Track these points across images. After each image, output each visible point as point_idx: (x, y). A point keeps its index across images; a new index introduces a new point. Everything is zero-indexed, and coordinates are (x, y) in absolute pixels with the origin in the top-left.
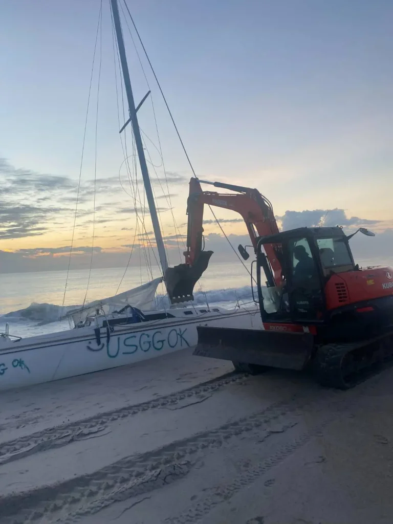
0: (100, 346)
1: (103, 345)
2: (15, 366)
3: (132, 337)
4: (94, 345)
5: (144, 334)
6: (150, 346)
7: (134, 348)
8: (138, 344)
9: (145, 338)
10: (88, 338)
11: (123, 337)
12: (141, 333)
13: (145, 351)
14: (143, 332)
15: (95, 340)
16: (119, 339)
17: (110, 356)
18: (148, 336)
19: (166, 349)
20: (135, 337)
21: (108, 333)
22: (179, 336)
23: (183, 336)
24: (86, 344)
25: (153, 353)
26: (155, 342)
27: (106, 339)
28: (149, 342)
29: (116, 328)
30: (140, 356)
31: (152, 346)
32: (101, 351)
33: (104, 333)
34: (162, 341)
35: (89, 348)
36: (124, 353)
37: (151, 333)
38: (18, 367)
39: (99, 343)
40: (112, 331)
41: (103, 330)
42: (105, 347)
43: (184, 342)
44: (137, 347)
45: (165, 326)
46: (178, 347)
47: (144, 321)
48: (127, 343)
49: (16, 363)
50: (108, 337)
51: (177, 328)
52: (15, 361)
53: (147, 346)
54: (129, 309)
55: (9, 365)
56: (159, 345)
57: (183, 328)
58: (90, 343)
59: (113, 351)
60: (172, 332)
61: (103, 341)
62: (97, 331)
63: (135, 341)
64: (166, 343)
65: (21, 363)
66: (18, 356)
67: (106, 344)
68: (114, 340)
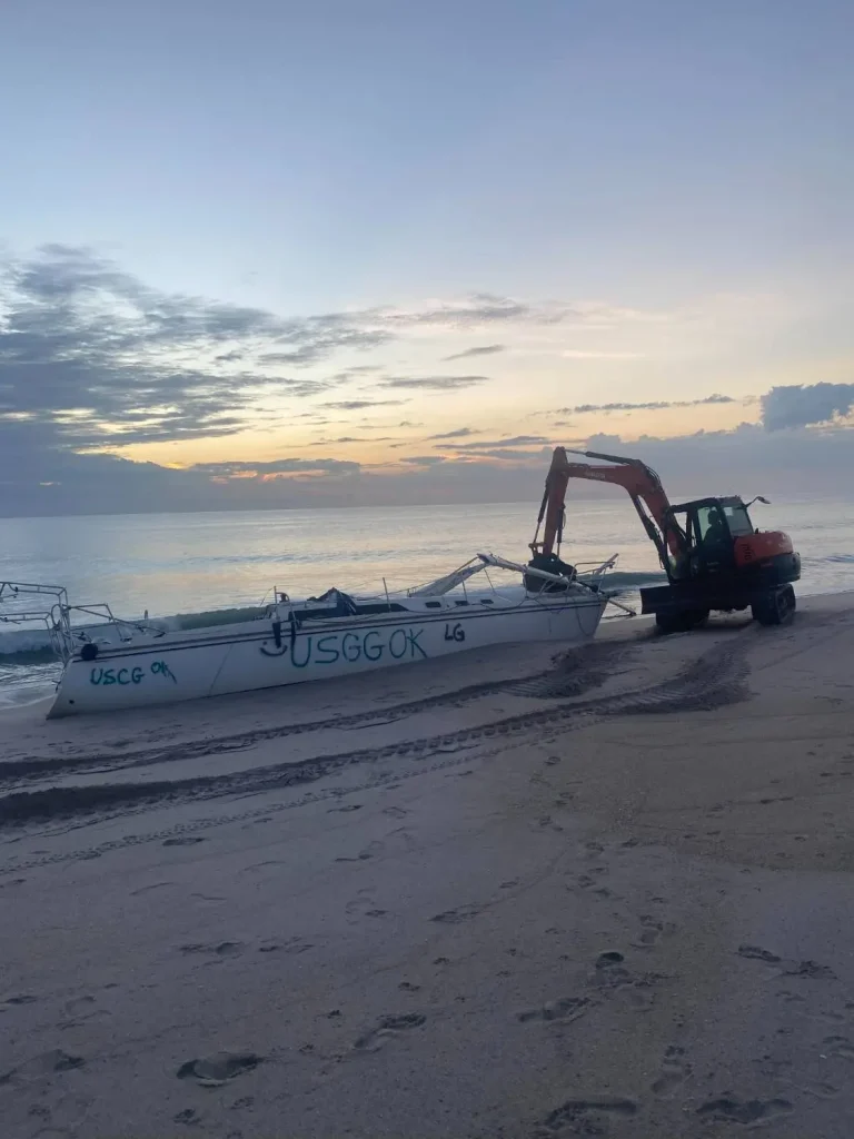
0: (281, 650)
1: (286, 647)
2: (154, 672)
3: (330, 638)
4: (271, 647)
5: (349, 634)
6: (359, 654)
7: (333, 655)
8: (339, 649)
9: (351, 641)
10: (263, 636)
11: (316, 638)
12: (344, 633)
13: (351, 660)
14: (350, 632)
15: (274, 640)
16: (310, 639)
17: (295, 664)
18: (357, 638)
19: (386, 660)
20: (336, 638)
21: (293, 630)
22: (409, 641)
23: (416, 640)
24: (260, 644)
25: (364, 665)
26: (368, 648)
27: (289, 639)
28: (358, 648)
29: (305, 623)
30: (343, 668)
31: (363, 655)
32: (282, 657)
33: (287, 630)
34: (380, 647)
35: (263, 651)
36: (317, 662)
37: (362, 634)
38: (160, 673)
39: (278, 644)
40: (299, 628)
41: (288, 625)
42: (288, 652)
43: (416, 650)
44: (338, 653)
45: (388, 623)
46: (407, 658)
47: (354, 614)
48: (323, 646)
49: (156, 668)
50: (293, 636)
51: (407, 628)
52: (155, 664)
53: (355, 652)
54: (334, 594)
55: (146, 670)
56: (375, 653)
57: (417, 628)
58: (265, 643)
59: (300, 656)
60: (397, 635)
61: (286, 641)
62: (277, 627)
63: (336, 645)
64: (386, 650)
65: (163, 667)
66: (159, 658)
67: (289, 646)
68: (301, 641)
